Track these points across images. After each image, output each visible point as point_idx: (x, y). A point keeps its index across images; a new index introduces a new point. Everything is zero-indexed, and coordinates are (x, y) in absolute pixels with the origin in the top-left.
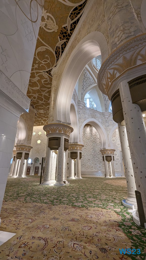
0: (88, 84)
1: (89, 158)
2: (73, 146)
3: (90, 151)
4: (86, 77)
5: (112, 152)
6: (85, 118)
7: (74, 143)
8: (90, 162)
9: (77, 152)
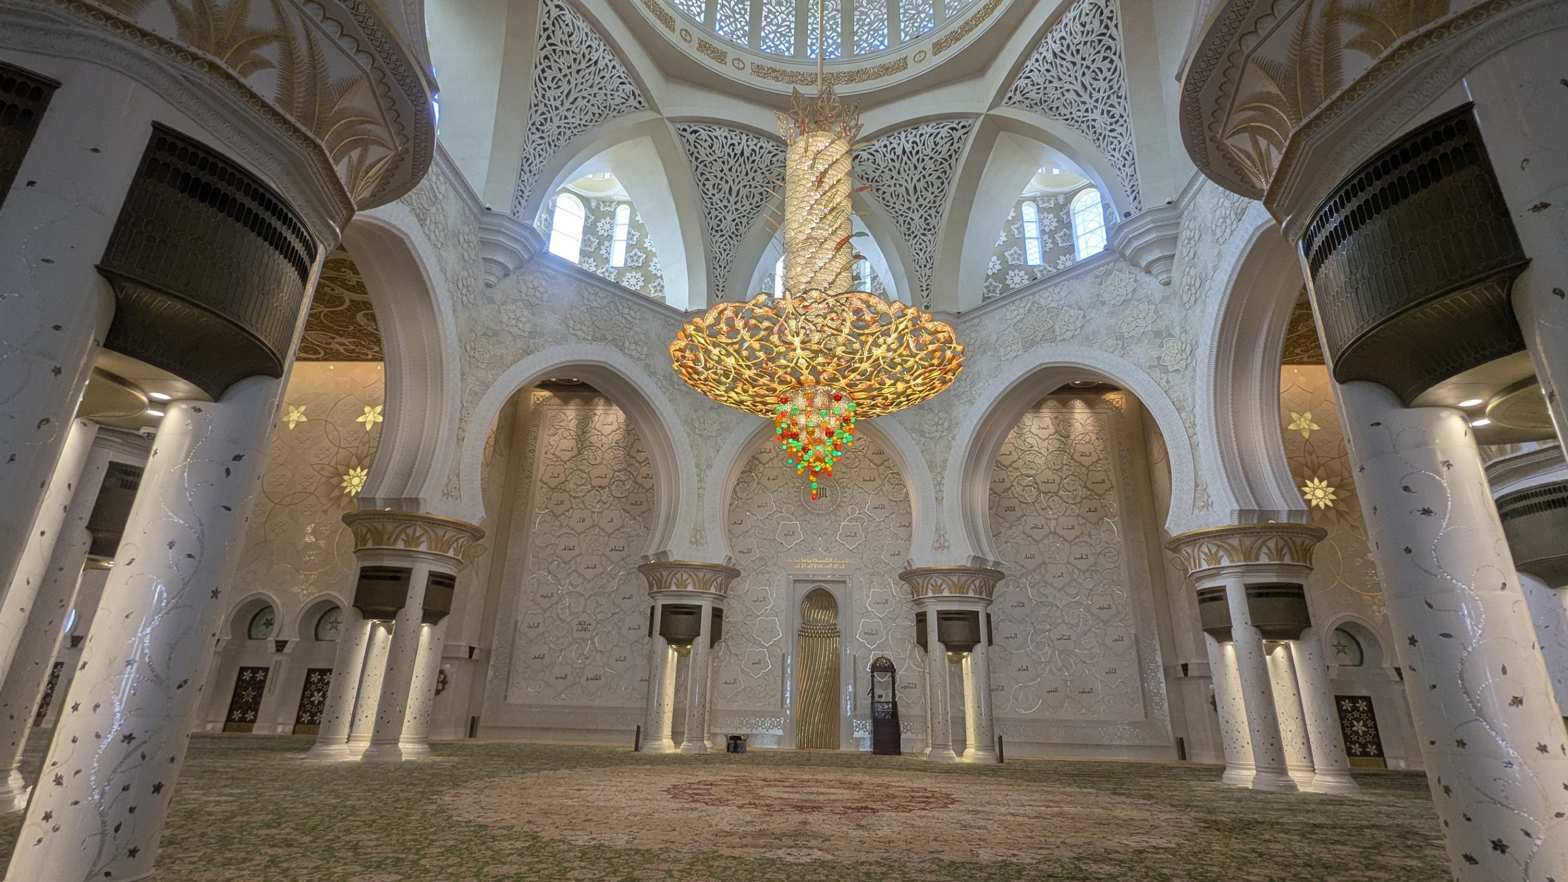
0: (580, 103)
1: (583, 618)
2: (379, 526)
3: (599, 570)
4: (564, 48)
5: (707, 585)
6: (532, 334)
7: (397, 502)
8: (585, 640)
9: (411, 569)
